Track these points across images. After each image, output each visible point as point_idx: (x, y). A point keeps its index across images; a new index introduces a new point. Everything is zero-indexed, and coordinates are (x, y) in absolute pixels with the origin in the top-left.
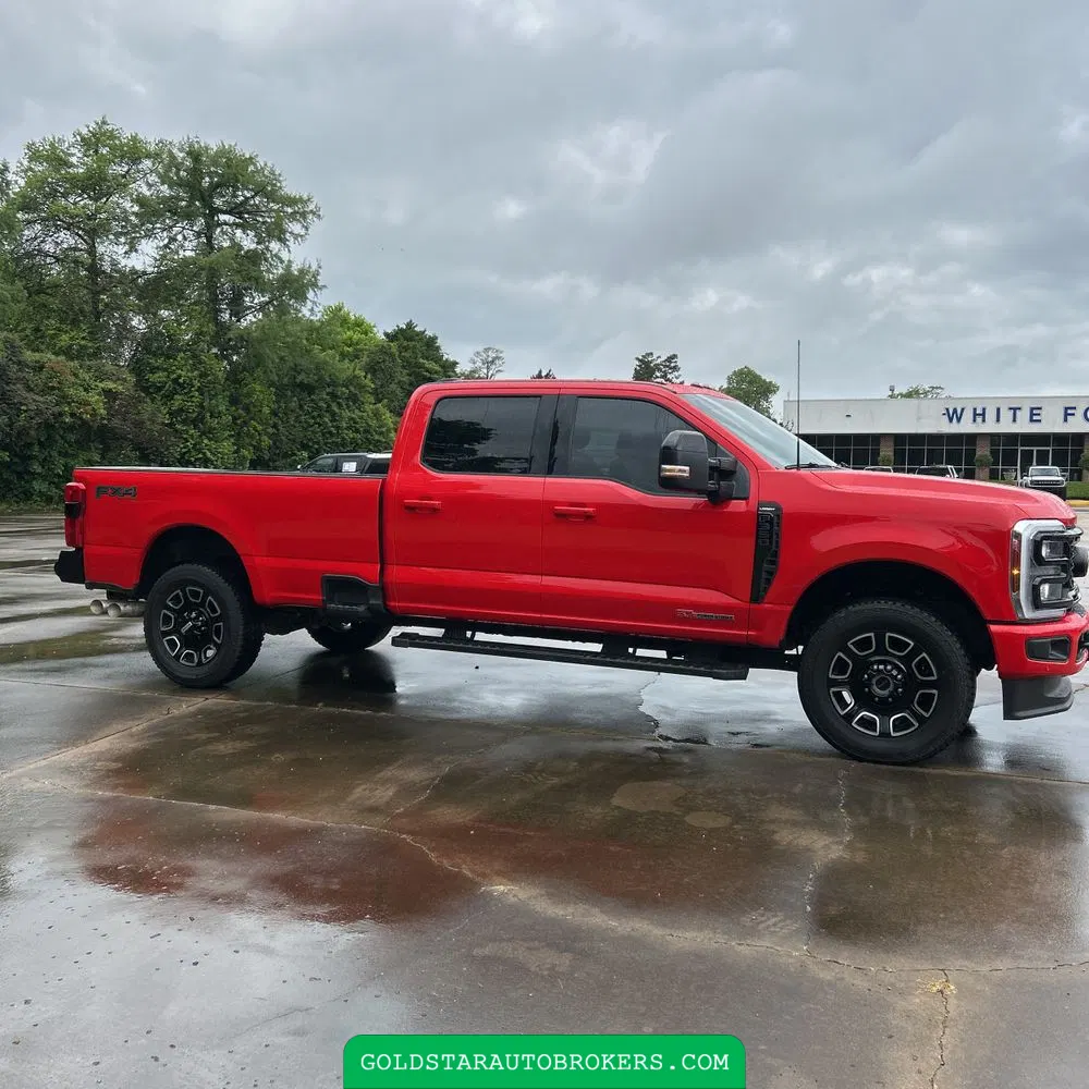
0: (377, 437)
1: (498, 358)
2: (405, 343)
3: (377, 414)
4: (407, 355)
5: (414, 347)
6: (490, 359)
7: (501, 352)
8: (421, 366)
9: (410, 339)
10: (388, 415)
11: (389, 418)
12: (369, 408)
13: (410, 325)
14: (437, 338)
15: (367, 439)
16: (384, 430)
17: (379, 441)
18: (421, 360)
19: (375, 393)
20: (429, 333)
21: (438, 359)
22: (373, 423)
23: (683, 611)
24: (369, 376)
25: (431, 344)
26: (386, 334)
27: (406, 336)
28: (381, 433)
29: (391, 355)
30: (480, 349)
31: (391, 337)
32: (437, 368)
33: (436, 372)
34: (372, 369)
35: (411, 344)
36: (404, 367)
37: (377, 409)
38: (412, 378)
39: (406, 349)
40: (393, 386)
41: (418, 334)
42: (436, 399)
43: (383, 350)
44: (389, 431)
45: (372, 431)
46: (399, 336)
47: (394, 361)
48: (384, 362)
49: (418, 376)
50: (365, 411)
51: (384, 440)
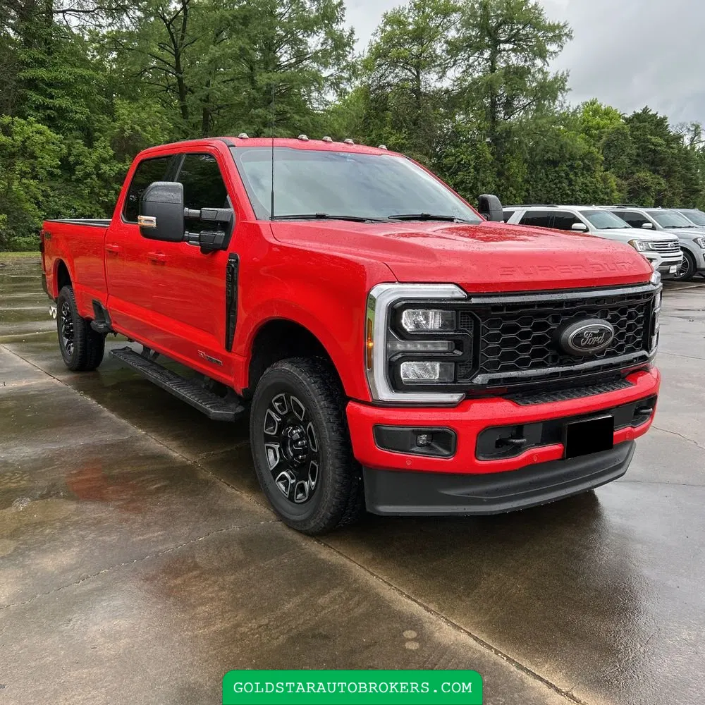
0: (602, 196)
2: (638, 124)
3: (605, 180)
4: (638, 133)
5: (645, 127)
8: (649, 141)
9: (643, 121)
11: (613, 181)
12: (598, 174)
13: (645, 110)
14: (666, 119)
15: (595, 198)
16: (609, 190)
17: (603, 199)
18: (649, 137)
19: (606, 163)
20: (660, 115)
21: (665, 135)
22: (601, 186)
25: (660, 123)
27: (640, 119)
28: (606, 193)
29: (624, 135)
31: (628, 121)
32: (662, 141)
33: (660, 145)
35: (642, 125)
36: (634, 143)
37: (606, 175)
38: (640, 151)
39: (638, 129)
40: (622, 157)
41: (651, 116)
43: (619, 131)
44: (612, 191)
45: (598, 191)
46: (635, 119)
47: (626, 138)
48: (617, 140)
49: (644, 149)
50: (595, 177)
51: (607, 198)
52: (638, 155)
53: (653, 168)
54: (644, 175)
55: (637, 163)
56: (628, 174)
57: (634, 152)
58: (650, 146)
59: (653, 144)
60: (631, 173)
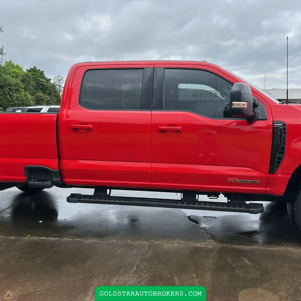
0: (26, 102)
1: (62, 79)
2: (34, 73)
3: (25, 95)
4: (35, 76)
5: (37, 74)
6: (59, 79)
7: (63, 77)
8: (39, 80)
9: (35, 72)
10: (29, 95)
11: (30, 97)
12: (23, 93)
13: (35, 67)
14: (44, 72)
15: (23, 103)
16: (28, 100)
17: (26, 104)
18: (39, 78)
19: (24, 88)
20: (41, 70)
21: (45, 78)
22: (25, 98)
23: (232, 180)
24: (22, 83)
25: (42, 73)
26: (27, 70)
27: (33, 70)
28: (27, 101)
29: (29, 77)
30: (56, 76)
31: (29, 71)
32: (44, 81)
33: (44, 82)
34: (23, 81)
35: (35, 73)
36: (33, 80)
37: (26, 94)
38: (37, 84)
39: (34, 75)
40: (30, 86)
41: (38, 70)
42: (85, 71)
43: (26, 75)
44: (30, 100)
45: (24, 100)
46: (31, 71)
47: (30, 78)
48: (27, 79)
49: (38, 83)
50: (21, 94)
51: (28, 103)
52: (36, 86)
53: (43, 91)
54: (40, 94)
55: (36, 89)
56: (33, 93)
57: (34, 84)
58: (40, 82)
59: (41, 82)
60: (34, 93)
